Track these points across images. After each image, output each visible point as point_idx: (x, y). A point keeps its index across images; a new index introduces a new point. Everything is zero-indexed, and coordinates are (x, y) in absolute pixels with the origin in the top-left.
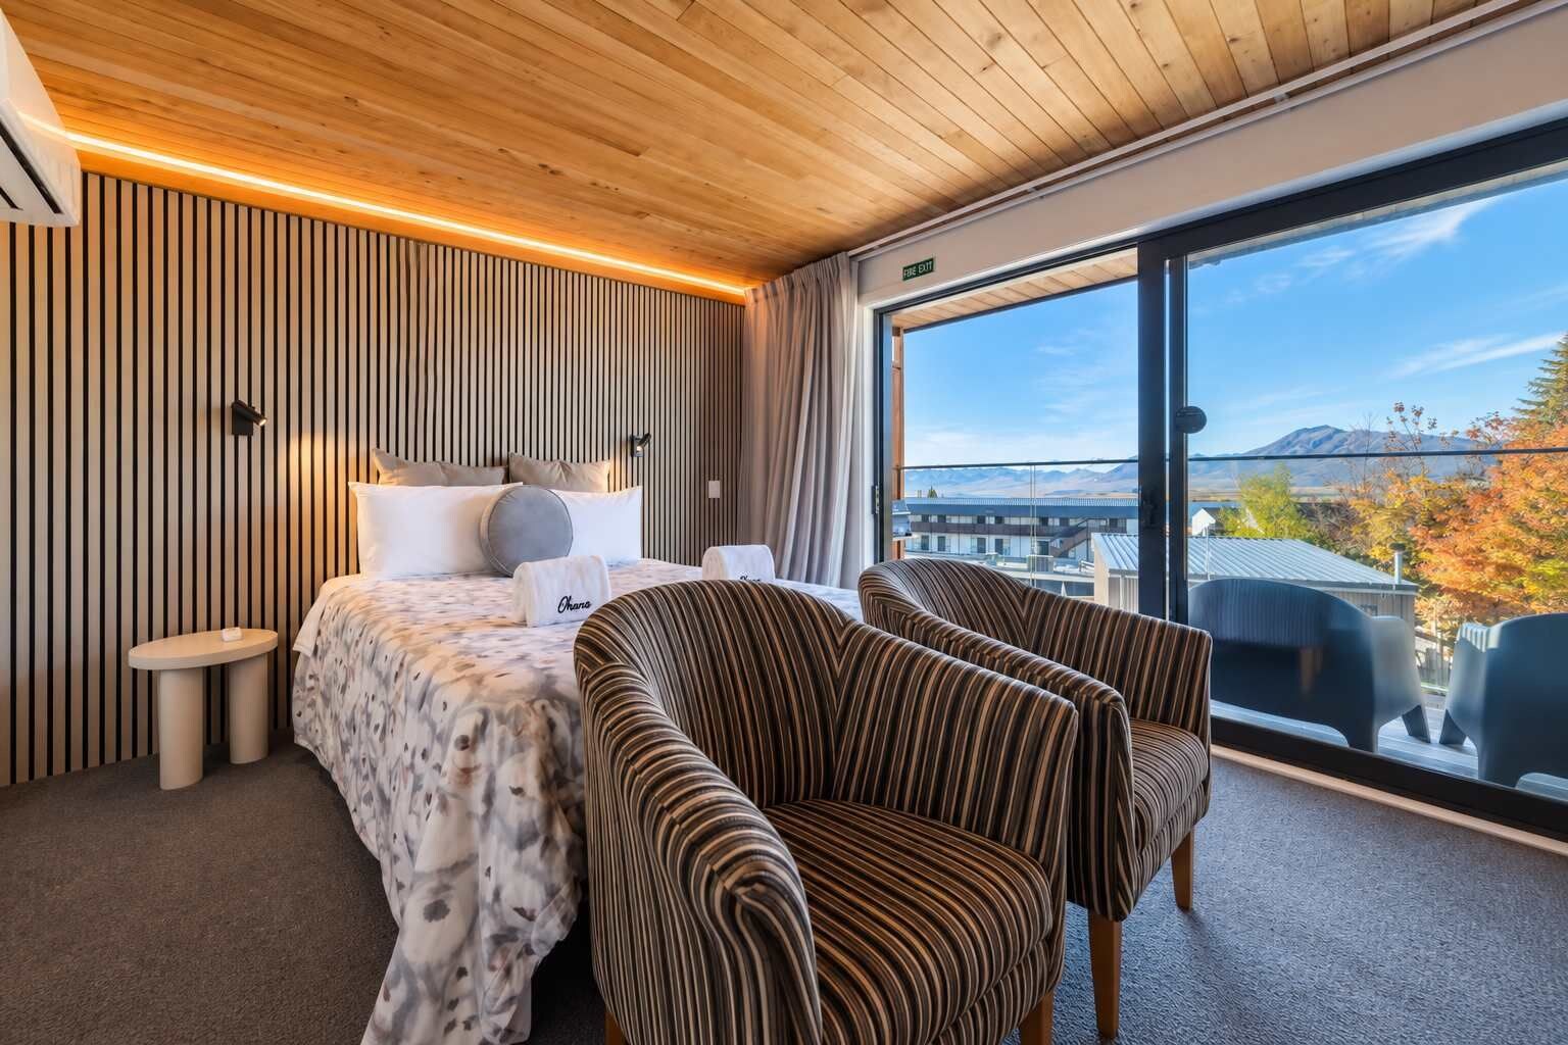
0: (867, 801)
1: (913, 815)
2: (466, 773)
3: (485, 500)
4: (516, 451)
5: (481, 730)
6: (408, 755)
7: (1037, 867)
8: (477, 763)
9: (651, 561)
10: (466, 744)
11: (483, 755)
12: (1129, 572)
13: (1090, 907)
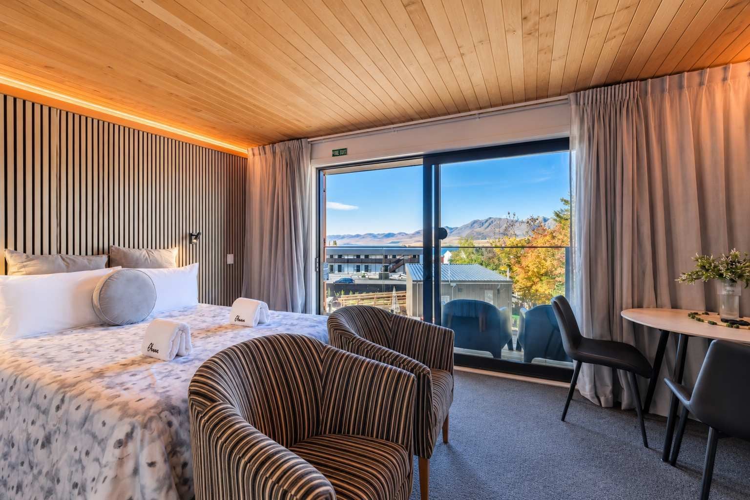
0: (334, 433)
1: (353, 436)
2: (121, 461)
3: (98, 278)
4: (114, 244)
5: (129, 436)
6: (77, 453)
7: (403, 448)
8: (129, 453)
9: (204, 305)
10: (120, 444)
11: (131, 448)
12: (420, 281)
13: (419, 455)
